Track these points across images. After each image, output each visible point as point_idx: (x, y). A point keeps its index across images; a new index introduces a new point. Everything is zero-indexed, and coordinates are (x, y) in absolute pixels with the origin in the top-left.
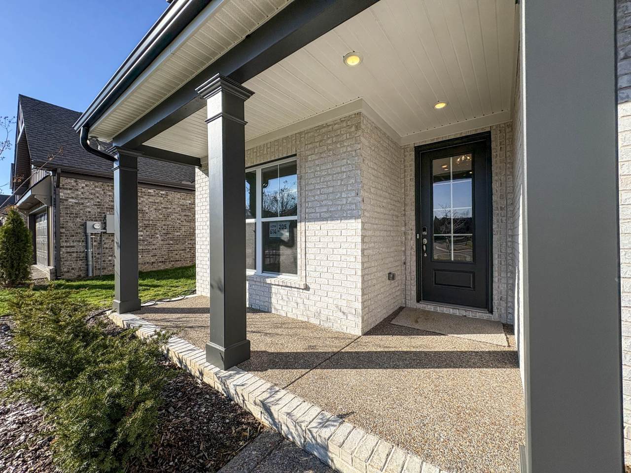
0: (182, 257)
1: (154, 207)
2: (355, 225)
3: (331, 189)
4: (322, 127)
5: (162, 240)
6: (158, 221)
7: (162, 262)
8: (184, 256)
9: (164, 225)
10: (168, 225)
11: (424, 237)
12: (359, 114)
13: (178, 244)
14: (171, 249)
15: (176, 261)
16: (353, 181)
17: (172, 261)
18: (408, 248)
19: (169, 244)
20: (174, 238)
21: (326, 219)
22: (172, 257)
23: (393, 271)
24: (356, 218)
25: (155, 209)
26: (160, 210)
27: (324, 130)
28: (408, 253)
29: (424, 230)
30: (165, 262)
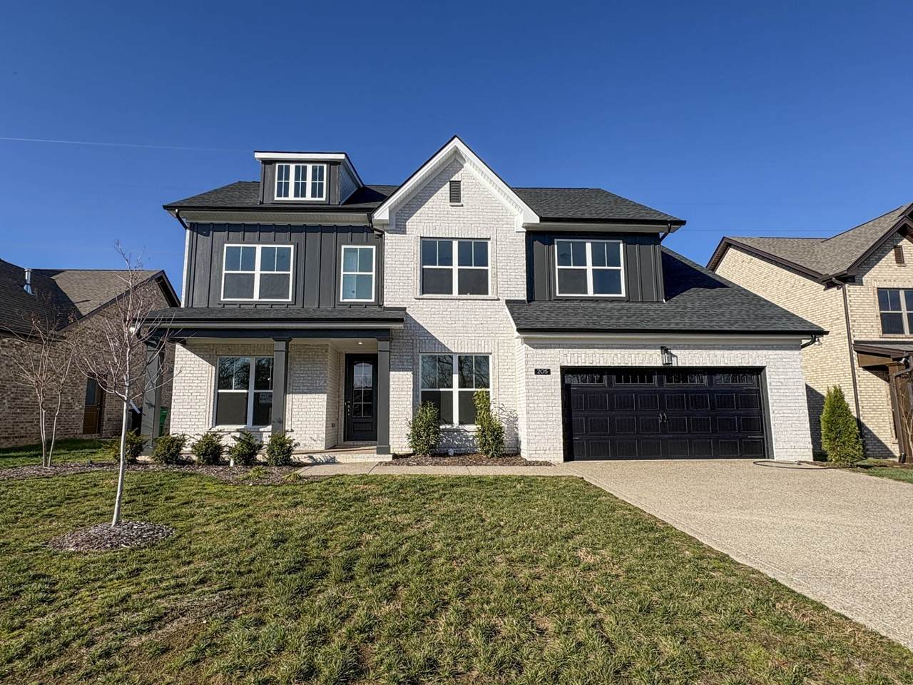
0: (28, 432)
1: (6, 362)
2: (324, 397)
3: (310, 378)
4: (306, 345)
5: (9, 408)
6: (8, 380)
7: (6, 438)
8: (30, 430)
9: (14, 387)
10: (18, 387)
11: (348, 404)
12: (327, 345)
13: (25, 414)
14: (17, 420)
15: (21, 437)
16: (323, 375)
17: (16, 437)
18: (340, 410)
19: (16, 414)
20: (22, 405)
21: (305, 393)
22: (17, 431)
23: (334, 422)
24: (324, 393)
25: (7, 365)
26: (12, 366)
27: (307, 347)
28: (340, 413)
29: (349, 400)
30: (9, 438)
